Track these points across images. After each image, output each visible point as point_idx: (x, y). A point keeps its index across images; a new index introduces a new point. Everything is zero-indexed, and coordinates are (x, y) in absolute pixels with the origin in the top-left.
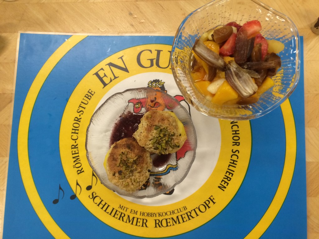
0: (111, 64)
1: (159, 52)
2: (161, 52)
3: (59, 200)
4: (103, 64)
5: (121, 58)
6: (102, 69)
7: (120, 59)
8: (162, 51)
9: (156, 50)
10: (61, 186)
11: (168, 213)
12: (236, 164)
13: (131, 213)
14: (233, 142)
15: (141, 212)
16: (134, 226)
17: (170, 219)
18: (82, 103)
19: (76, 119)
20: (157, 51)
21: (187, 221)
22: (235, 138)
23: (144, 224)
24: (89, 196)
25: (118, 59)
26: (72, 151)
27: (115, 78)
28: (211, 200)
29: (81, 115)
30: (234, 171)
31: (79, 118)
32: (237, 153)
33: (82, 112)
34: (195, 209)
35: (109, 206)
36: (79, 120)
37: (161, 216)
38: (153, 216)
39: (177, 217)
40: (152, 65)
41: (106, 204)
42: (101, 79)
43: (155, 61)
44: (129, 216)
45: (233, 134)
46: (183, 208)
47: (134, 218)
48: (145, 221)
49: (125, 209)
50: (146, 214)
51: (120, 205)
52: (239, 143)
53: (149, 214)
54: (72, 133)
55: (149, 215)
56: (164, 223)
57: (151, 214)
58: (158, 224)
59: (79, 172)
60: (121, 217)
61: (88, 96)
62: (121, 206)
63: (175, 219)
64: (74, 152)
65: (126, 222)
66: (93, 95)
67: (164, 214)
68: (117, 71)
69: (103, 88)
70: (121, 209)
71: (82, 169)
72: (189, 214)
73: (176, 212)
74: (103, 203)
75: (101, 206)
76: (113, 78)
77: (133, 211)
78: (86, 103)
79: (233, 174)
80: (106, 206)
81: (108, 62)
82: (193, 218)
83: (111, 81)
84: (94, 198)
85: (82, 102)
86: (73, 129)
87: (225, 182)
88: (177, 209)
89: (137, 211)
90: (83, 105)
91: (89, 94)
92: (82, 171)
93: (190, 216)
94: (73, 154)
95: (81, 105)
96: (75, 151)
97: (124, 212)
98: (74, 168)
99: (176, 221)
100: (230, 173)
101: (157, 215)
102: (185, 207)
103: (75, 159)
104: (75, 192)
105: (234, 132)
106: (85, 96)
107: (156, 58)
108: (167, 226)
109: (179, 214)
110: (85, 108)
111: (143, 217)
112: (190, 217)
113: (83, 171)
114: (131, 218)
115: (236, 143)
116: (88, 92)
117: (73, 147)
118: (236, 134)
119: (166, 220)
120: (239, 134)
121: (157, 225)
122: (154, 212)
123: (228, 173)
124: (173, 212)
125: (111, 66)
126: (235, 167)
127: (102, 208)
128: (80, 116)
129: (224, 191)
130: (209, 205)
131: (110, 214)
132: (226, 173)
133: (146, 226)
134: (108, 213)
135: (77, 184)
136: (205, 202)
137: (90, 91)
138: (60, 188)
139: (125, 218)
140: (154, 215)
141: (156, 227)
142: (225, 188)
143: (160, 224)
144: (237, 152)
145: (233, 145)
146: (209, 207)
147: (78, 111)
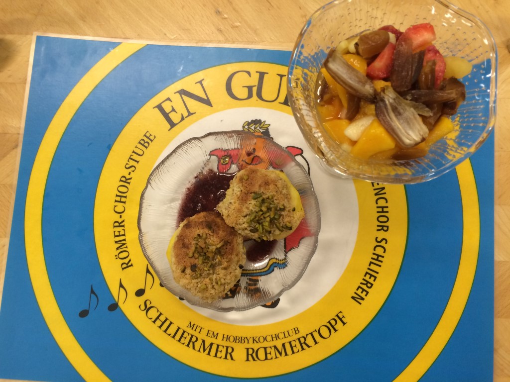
0: (183, 92)
1: (262, 75)
2: (266, 75)
3: (90, 312)
4: (171, 91)
5: (200, 82)
6: (169, 99)
7: (199, 84)
8: (267, 73)
9: (257, 72)
10: (94, 289)
11: (269, 338)
12: (382, 262)
13: (207, 335)
14: (378, 226)
15: (224, 335)
16: (211, 358)
17: (271, 347)
18: (133, 154)
19: (124, 179)
20: (258, 74)
21: (298, 351)
22: (381, 219)
23: (229, 354)
24: (140, 307)
25: (196, 83)
26: (114, 232)
27: (190, 114)
28: (340, 318)
29: (132, 173)
30: (377, 273)
31: (128, 177)
32: (383, 243)
33: (133, 169)
34: (313, 333)
35: (171, 323)
36: (128, 181)
37: (257, 342)
38: (243, 341)
39: (283, 345)
40: (250, 96)
41: (167, 319)
42: (166, 116)
43: (255, 90)
44: (204, 341)
45: (378, 212)
46: (293, 330)
47: (211, 344)
48: (230, 350)
49: (198, 329)
50: (232, 339)
51: (190, 323)
52: (388, 227)
53: (238, 338)
54: (116, 201)
55: (237, 341)
56: (261, 354)
57: (240, 339)
58: (252, 355)
59: (124, 266)
60: (191, 343)
61: (145, 143)
62: (192, 324)
63: (280, 348)
64: (117, 234)
65: (199, 351)
66: (152, 141)
67: (262, 340)
68: (192, 104)
69: (169, 130)
70: (192, 329)
71: (130, 260)
72: (302, 340)
73: (281, 336)
74: (162, 318)
75: (158, 323)
76: (186, 114)
77: (212, 333)
78: (141, 153)
79: (375, 278)
80: (167, 323)
81: (179, 89)
82: (309, 346)
83: (183, 119)
84: (147, 310)
85: (134, 152)
86: (117, 196)
87: (363, 290)
88: (284, 332)
89: (217, 334)
90: (135, 157)
91: (146, 140)
92: (130, 264)
93: (305, 343)
94: (115, 236)
95: (132, 157)
96: (119, 232)
97: (196, 334)
98: (117, 258)
99: (281, 351)
100: (371, 276)
101: (251, 341)
102: (296, 329)
103: (118, 245)
104: (117, 300)
105: (380, 210)
106: (140, 143)
107: (257, 84)
108: (266, 359)
109: (286, 340)
110: (138, 162)
111: (228, 344)
112: (304, 345)
113: (132, 265)
114: (207, 344)
115: (383, 226)
116: (145, 136)
117: (117, 224)
118: (383, 212)
119: (265, 349)
120: (387, 212)
121: (250, 357)
122: (245, 336)
123: (368, 276)
124: (277, 337)
125: (183, 96)
126: (380, 266)
127: (160, 327)
128: (130, 174)
129: (360, 304)
130: (336, 327)
131: (174, 337)
132: (365, 276)
133: (232, 359)
134: (169, 335)
135: (121, 286)
136: (329, 322)
137: (148, 135)
138: (92, 292)
139: (198, 345)
140: (246, 340)
141: (248, 360)
142: (363, 299)
143: (254, 355)
144: (384, 241)
145: (378, 230)
146: (336, 330)
147: (128, 166)
